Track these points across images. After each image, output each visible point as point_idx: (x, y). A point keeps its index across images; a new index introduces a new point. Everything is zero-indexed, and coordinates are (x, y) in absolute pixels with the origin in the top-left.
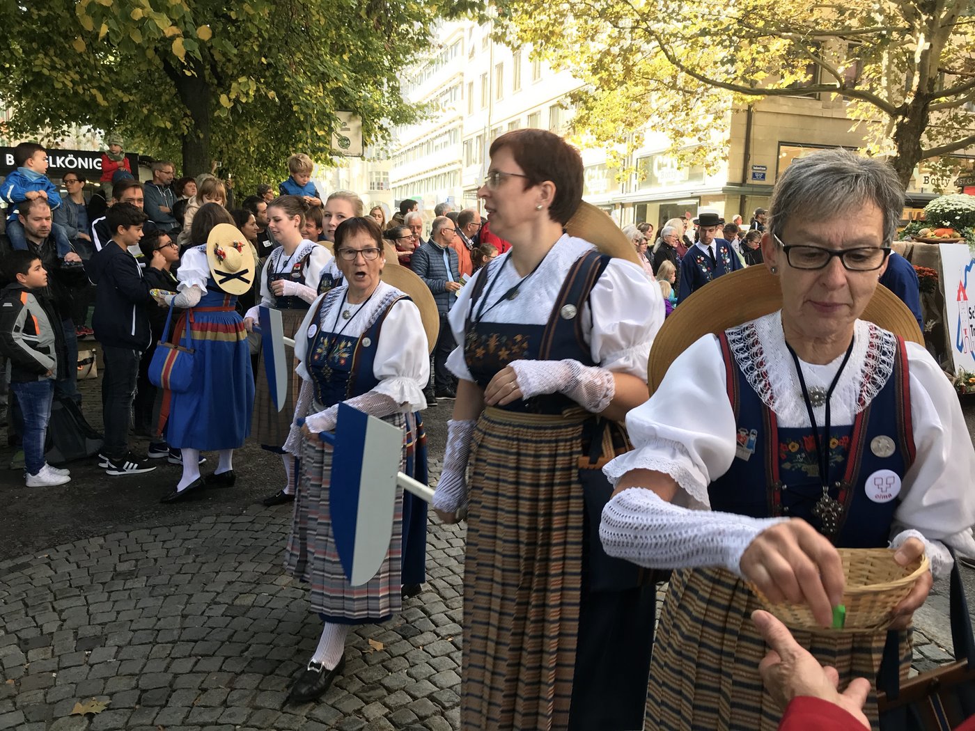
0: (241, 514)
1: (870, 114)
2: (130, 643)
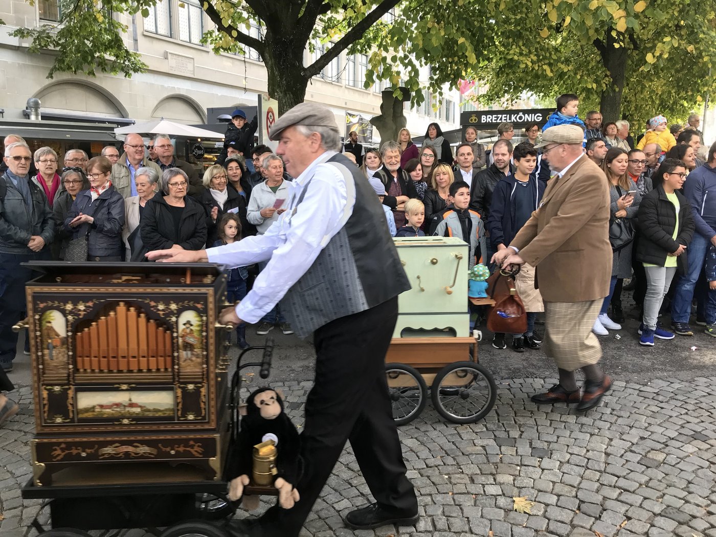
0: (646, 385)
2: (568, 462)
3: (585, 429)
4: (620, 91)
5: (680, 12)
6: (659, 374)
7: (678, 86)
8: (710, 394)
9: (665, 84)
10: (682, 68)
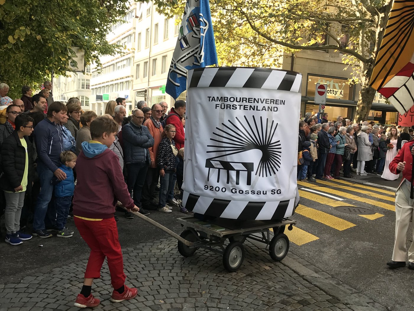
1: (354, 61)
5: (31, 9)
6: (29, 272)
7: (34, 60)
8: (62, 279)
9: (24, 57)
10: (36, 48)
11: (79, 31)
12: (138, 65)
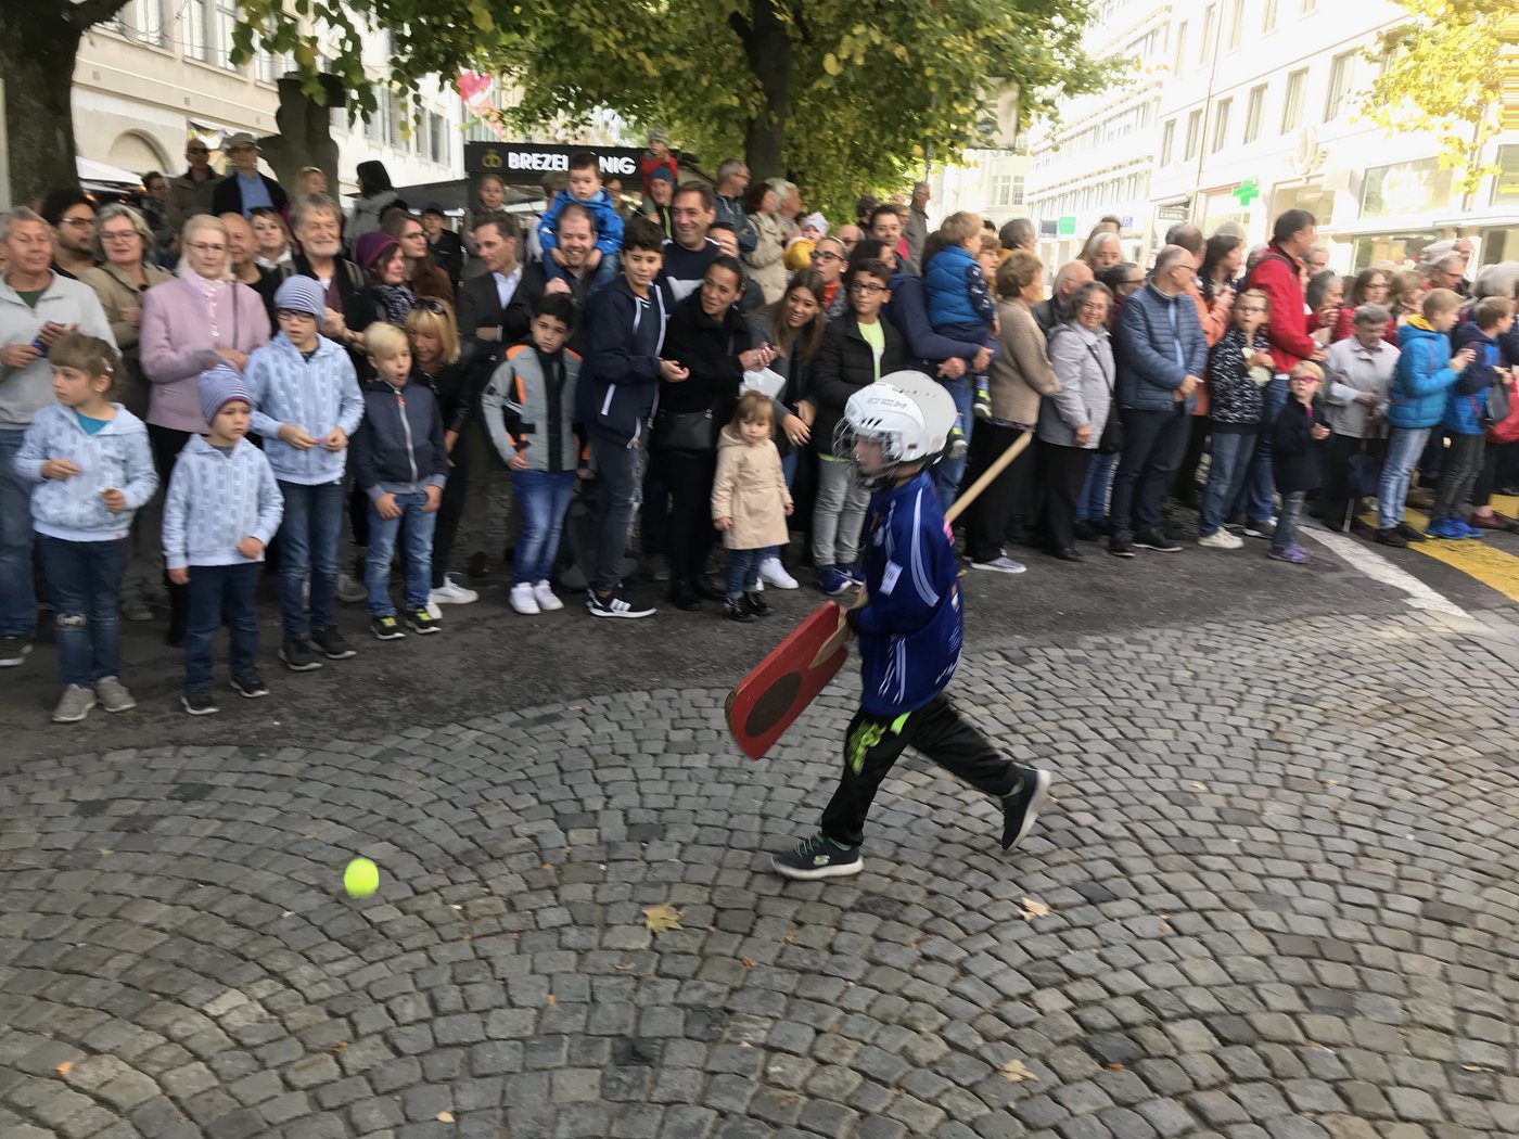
2: (696, 841)
3: (727, 776)
4: (782, 123)
7: (882, 123)
9: (860, 117)
10: (888, 89)
11: (1012, 26)
12: (1170, 125)
